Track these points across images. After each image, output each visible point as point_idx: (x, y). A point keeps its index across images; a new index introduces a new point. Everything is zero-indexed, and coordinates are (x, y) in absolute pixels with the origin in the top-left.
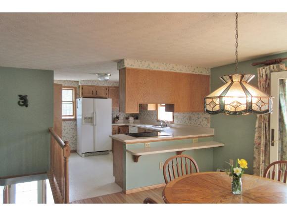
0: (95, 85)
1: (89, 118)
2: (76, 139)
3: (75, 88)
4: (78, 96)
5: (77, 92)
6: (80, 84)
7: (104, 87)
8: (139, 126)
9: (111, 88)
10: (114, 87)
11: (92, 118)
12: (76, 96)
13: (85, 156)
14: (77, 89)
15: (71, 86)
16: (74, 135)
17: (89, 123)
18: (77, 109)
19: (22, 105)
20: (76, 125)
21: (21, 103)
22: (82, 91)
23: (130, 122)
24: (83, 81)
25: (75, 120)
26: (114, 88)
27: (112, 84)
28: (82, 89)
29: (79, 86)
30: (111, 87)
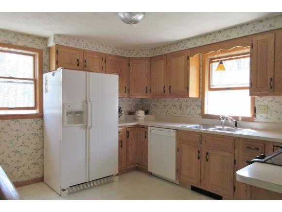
0: (82, 47)
1: (77, 113)
2: (42, 155)
3: (40, 52)
4: (45, 69)
5: (45, 61)
6: (51, 44)
7: (97, 53)
8: (179, 126)
9: (110, 58)
10: (116, 56)
11: (81, 113)
12: (43, 68)
13: (69, 194)
14: (44, 55)
15: (30, 46)
16: (40, 147)
17: (75, 122)
18: (45, 96)
20: (42, 127)
22: (57, 58)
23: (140, 118)
24: (59, 36)
25: (41, 116)
26: (116, 59)
27: (111, 51)
28: (57, 52)
29: (49, 49)
30: (111, 55)
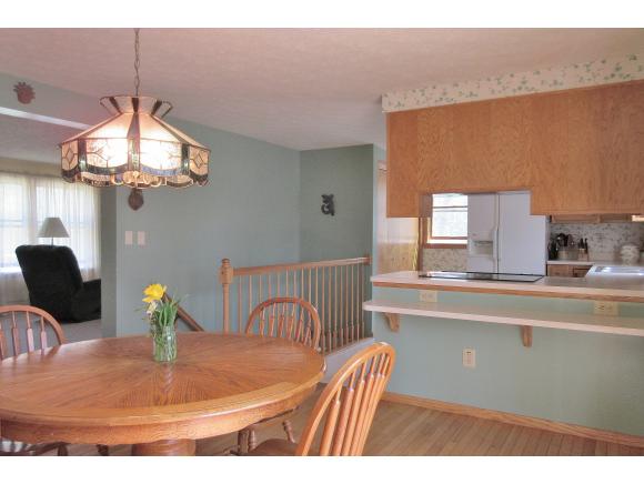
11: (491, 242)
17: (486, 253)
19: (327, 213)
21: (326, 210)
